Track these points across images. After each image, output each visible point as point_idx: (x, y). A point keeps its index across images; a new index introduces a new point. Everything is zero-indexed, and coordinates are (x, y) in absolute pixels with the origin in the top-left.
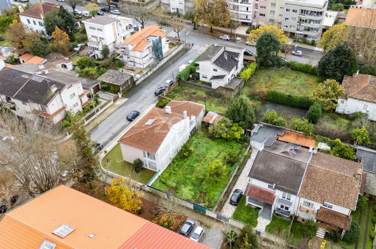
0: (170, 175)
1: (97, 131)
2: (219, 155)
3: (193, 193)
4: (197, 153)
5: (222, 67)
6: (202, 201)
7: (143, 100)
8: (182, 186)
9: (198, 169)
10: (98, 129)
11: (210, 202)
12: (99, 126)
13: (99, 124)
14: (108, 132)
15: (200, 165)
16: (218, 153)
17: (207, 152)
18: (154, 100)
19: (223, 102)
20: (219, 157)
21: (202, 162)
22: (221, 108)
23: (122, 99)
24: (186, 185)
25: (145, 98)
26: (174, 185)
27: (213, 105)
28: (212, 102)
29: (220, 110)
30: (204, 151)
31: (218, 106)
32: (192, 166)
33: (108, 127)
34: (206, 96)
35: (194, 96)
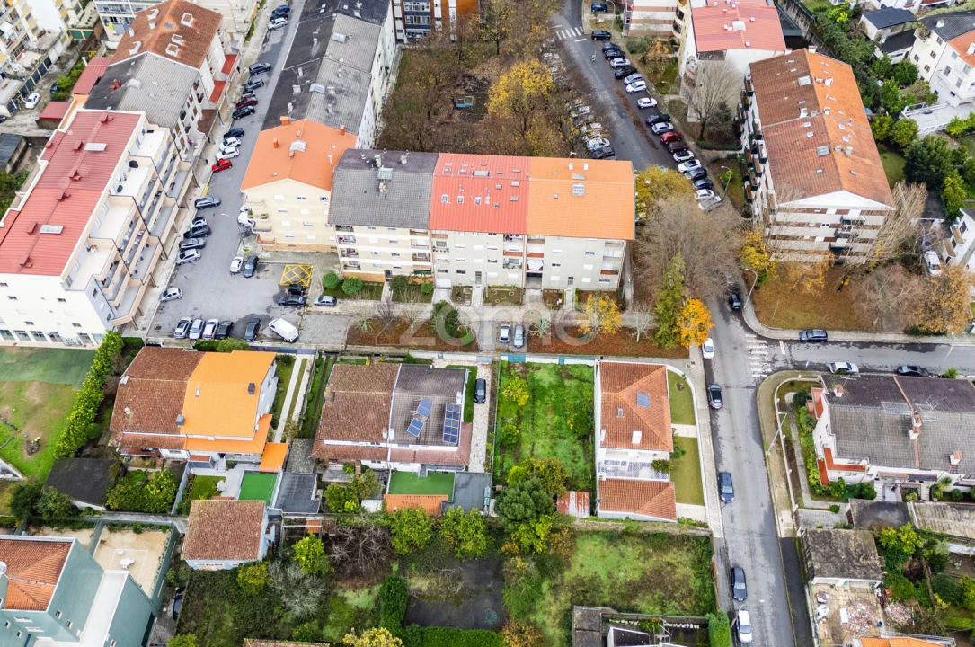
0: (582, 394)
1: (750, 433)
2: (532, 450)
3: (536, 378)
4: (566, 441)
7: (751, 544)
8: (554, 382)
10: (754, 438)
12: (758, 446)
13: (763, 447)
14: (733, 438)
15: (549, 423)
17: (551, 447)
18: (730, 555)
19: (588, 595)
20: (530, 446)
21: (549, 427)
22: (583, 573)
23: (789, 531)
24: (552, 386)
25: (752, 554)
26: (567, 382)
27: (604, 577)
28: (612, 586)
29: (582, 566)
30: (556, 449)
31: (593, 579)
32: (560, 416)
33: (742, 449)
34: (633, 603)
35: (659, 593)
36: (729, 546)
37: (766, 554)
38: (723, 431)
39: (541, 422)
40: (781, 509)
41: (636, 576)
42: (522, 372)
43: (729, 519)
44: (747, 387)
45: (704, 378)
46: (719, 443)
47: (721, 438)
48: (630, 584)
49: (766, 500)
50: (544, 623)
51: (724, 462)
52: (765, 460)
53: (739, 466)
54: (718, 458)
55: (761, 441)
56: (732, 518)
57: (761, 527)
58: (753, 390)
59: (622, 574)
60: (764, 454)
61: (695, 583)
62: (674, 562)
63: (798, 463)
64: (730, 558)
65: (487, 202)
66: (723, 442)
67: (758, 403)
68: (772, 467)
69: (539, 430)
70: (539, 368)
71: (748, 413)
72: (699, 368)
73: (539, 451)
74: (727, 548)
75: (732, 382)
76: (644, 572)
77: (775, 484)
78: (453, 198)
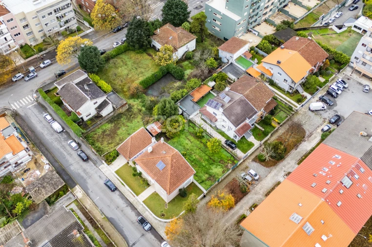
1: (117, 220)
3: (219, 167)
5: (97, 97)
6: (227, 164)
7: (87, 173)
8: (211, 171)
9: (197, 157)
11: (230, 160)
12: (109, 217)
13: (107, 218)
14: (122, 211)
15: (195, 154)
16: (188, 140)
17: (184, 146)
18: (93, 164)
19: (129, 116)
20: (192, 141)
21: (193, 152)
22: (136, 120)
23: (75, 190)
24: (210, 169)
25: (84, 170)
26: (207, 176)
27: (129, 124)
28: (123, 124)
29: (138, 122)
30: (182, 148)
31: (132, 121)
32: (194, 160)
33: (115, 209)
34: (113, 124)
35: (108, 132)
36: (95, 167)
37: (79, 174)
38: (129, 210)
39: (198, 151)
40: (83, 196)
41: (119, 132)
42: (227, 166)
43: (101, 176)
44: (134, 244)
45: (156, 230)
46: (127, 203)
47: (127, 206)
48: (119, 128)
49: (92, 195)
50: (134, 101)
51: (118, 197)
52: (103, 213)
53: (112, 200)
54: (122, 196)
55: (110, 220)
56: (100, 177)
57: (87, 183)
58: (131, 245)
59: (124, 129)
60: (105, 215)
61: (98, 144)
62: (110, 145)
63: (87, 221)
64: (92, 163)
65: (320, 173)
66: (125, 205)
67: (123, 239)
68: (98, 212)
69: (195, 148)
70: (223, 172)
71: (124, 229)
72: (162, 233)
73: (187, 141)
74: (95, 165)
75: (142, 240)
76: (117, 135)
77: (92, 205)
78: (335, 160)
